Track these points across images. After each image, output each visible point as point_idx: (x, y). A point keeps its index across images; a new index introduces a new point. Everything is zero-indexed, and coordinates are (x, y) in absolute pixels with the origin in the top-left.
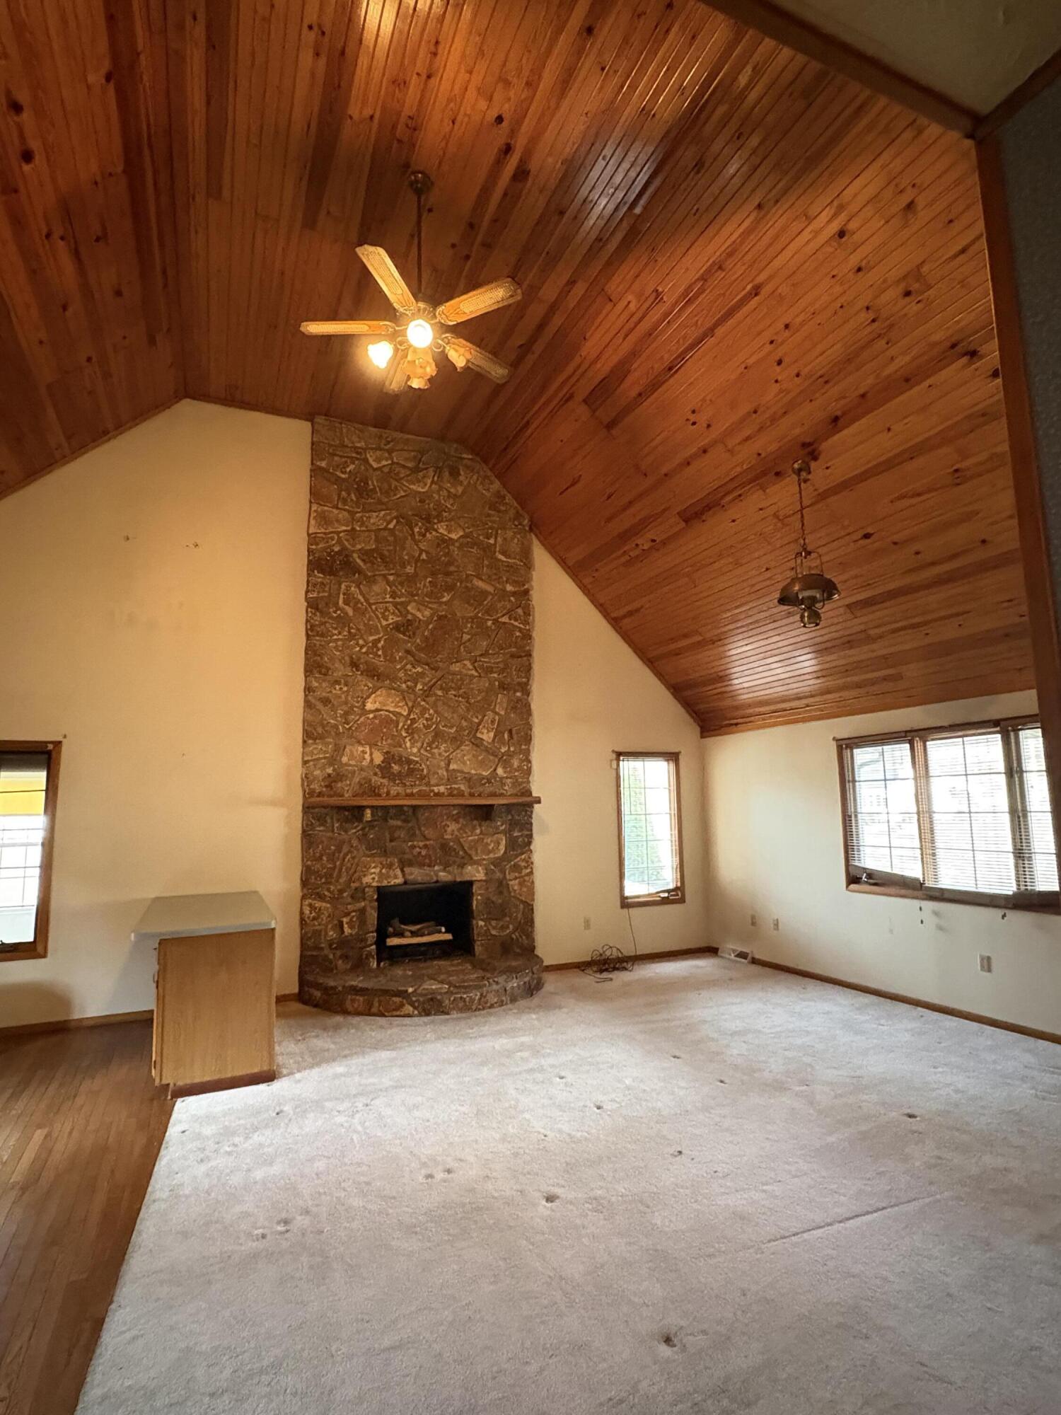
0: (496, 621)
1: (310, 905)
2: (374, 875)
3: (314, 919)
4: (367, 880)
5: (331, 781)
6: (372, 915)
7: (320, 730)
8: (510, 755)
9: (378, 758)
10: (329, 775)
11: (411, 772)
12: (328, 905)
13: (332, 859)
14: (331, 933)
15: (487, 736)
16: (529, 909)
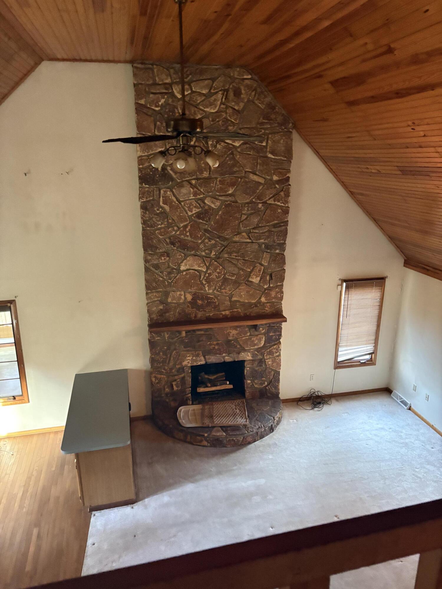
0: (264, 203)
1: (155, 377)
2: (189, 361)
3: (157, 383)
4: (185, 363)
5: (162, 313)
6: (189, 380)
7: (154, 285)
8: (270, 289)
9: (189, 297)
10: (161, 309)
11: (209, 304)
12: (165, 376)
13: (165, 353)
14: (167, 390)
15: (255, 280)
16: (277, 374)
